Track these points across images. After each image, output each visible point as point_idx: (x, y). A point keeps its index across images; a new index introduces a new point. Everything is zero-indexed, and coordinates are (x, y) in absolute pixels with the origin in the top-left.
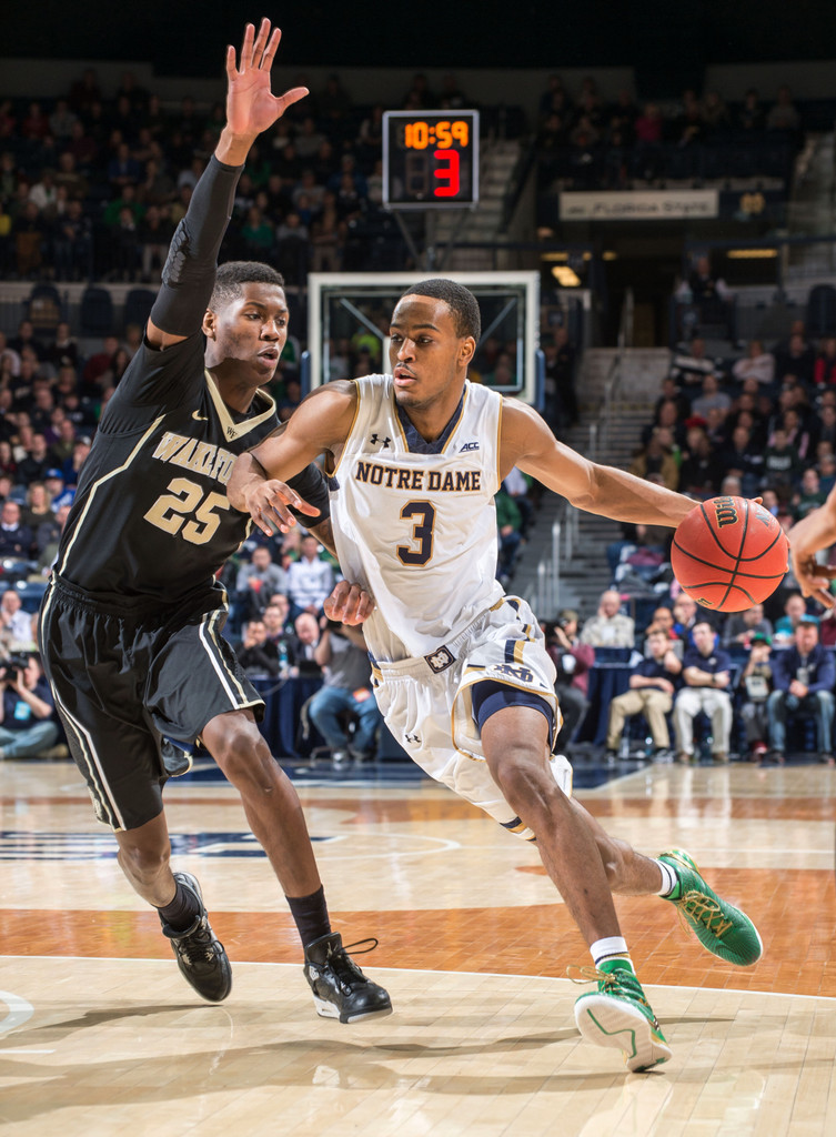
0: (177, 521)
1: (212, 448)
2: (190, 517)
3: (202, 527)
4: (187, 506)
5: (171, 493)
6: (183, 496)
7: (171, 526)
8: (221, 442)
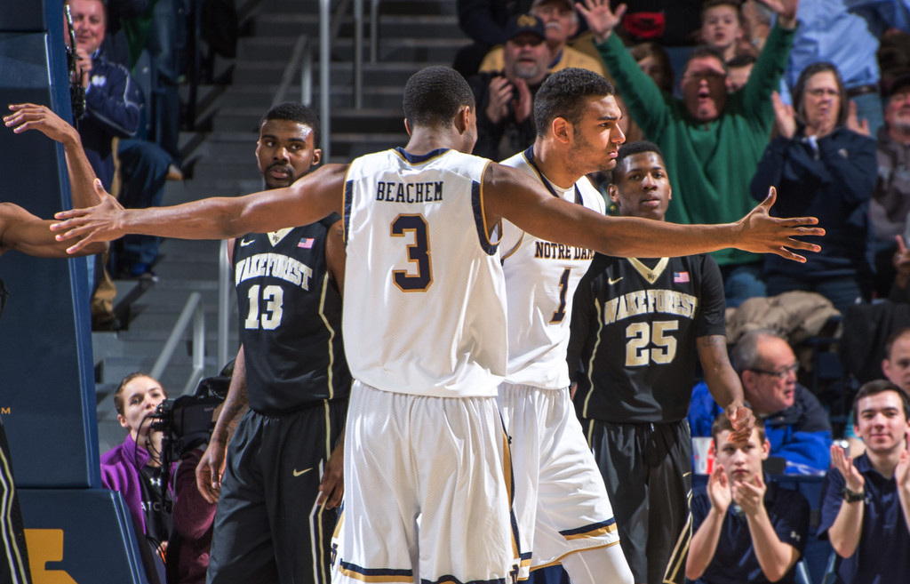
0: (645, 353)
1: (642, 294)
2: (651, 346)
3: (665, 350)
4: (645, 341)
5: (630, 339)
6: (639, 335)
7: (644, 360)
8: (646, 286)
